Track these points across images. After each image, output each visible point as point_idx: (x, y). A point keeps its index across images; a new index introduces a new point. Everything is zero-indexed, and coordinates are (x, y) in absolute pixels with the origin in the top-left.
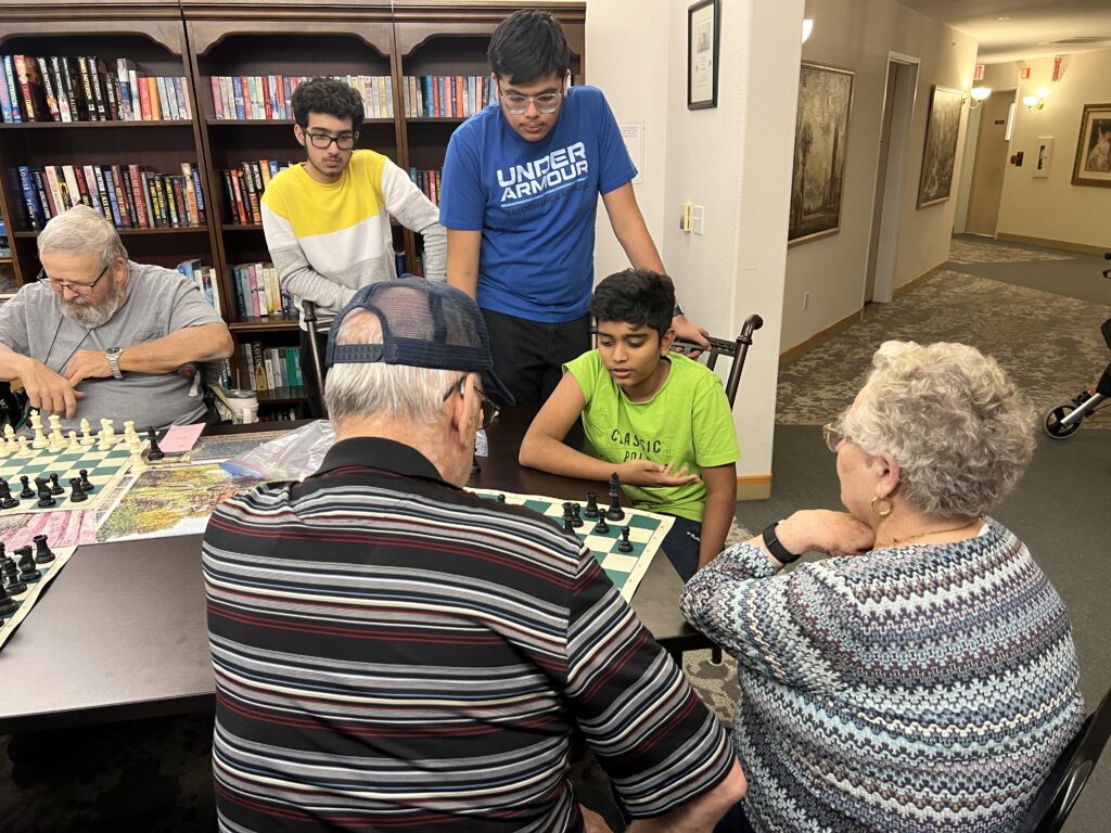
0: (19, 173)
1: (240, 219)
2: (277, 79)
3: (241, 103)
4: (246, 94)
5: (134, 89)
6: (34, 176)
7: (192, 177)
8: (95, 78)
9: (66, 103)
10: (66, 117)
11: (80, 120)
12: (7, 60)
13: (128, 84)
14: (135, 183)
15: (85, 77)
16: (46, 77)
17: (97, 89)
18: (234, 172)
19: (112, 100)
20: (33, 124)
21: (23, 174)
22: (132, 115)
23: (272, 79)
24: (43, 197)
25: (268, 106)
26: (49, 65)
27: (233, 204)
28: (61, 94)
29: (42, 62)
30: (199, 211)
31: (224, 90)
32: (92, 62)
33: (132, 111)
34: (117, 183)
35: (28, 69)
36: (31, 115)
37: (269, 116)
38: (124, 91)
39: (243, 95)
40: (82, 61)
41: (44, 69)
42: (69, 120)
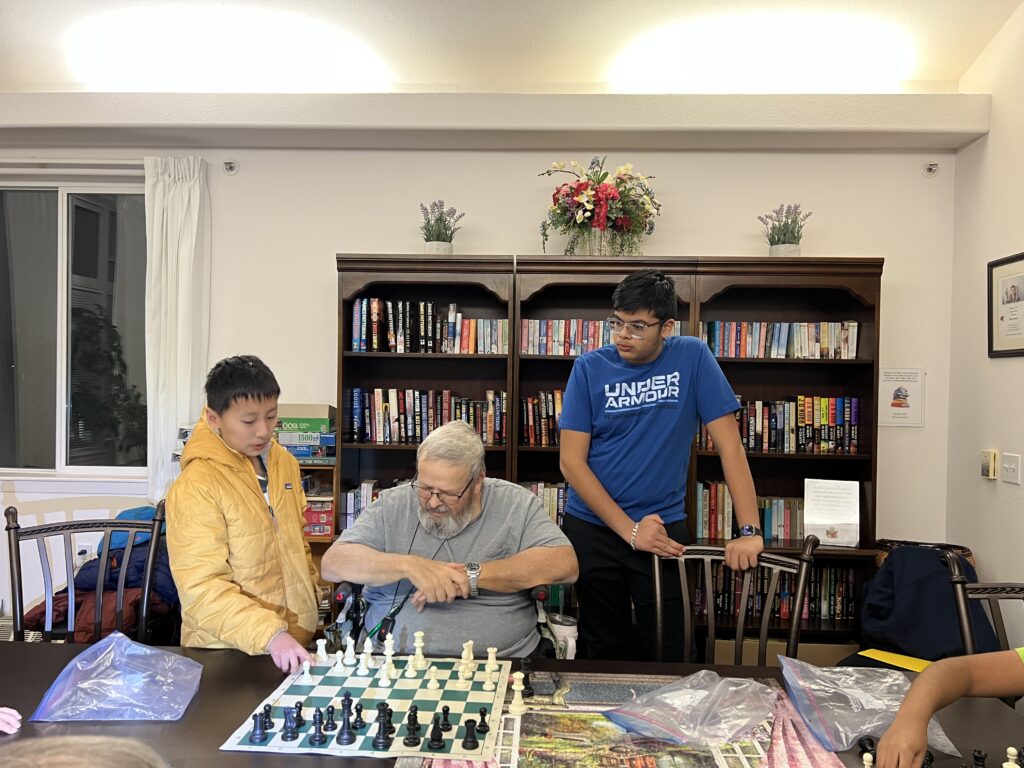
0: (352, 393)
1: (529, 441)
2: (578, 323)
3: (544, 341)
4: (550, 334)
5: (458, 328)
6: (364, 397)
7: (494, 403)
8: (430, 318)
9: (402, 338)
10: (401, 349)
11: (411, 351)
12: (365, 302)
13: (455, 324)
14: (445, 406)
15: (422, 318)
16: (391, 317)
17: (430, 328)
18: (530, 400)
19: (438, 337)
20: (375, 354)
21: (356, 395)
22: (454, 349)
23: (574, 323)
24: (367, 414)
25: (567, 345)
26: (395, 307)
27: (525, 427)
28: (400, 330)
29: (390, 304)
30: (495, 432)
31: (531, 330)
32: (430, 305)
33: (454, 345)
34: (431, 405)
35: (379, 310)
36: (375, 346)
37: (567, 352)
38: (451, 329)
39: (547, 335)
40: (422, 305)
41: (390, 311)
42: (403, 352)
